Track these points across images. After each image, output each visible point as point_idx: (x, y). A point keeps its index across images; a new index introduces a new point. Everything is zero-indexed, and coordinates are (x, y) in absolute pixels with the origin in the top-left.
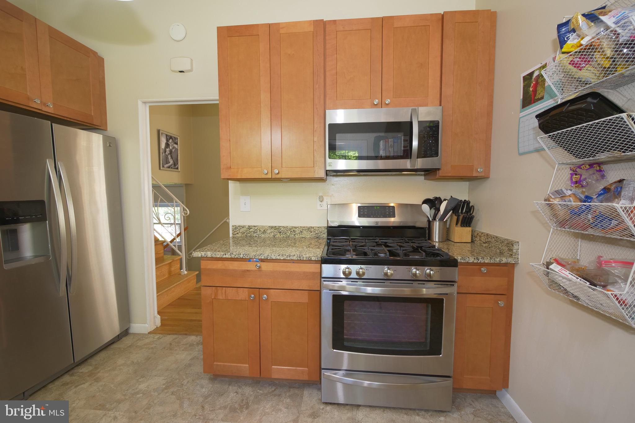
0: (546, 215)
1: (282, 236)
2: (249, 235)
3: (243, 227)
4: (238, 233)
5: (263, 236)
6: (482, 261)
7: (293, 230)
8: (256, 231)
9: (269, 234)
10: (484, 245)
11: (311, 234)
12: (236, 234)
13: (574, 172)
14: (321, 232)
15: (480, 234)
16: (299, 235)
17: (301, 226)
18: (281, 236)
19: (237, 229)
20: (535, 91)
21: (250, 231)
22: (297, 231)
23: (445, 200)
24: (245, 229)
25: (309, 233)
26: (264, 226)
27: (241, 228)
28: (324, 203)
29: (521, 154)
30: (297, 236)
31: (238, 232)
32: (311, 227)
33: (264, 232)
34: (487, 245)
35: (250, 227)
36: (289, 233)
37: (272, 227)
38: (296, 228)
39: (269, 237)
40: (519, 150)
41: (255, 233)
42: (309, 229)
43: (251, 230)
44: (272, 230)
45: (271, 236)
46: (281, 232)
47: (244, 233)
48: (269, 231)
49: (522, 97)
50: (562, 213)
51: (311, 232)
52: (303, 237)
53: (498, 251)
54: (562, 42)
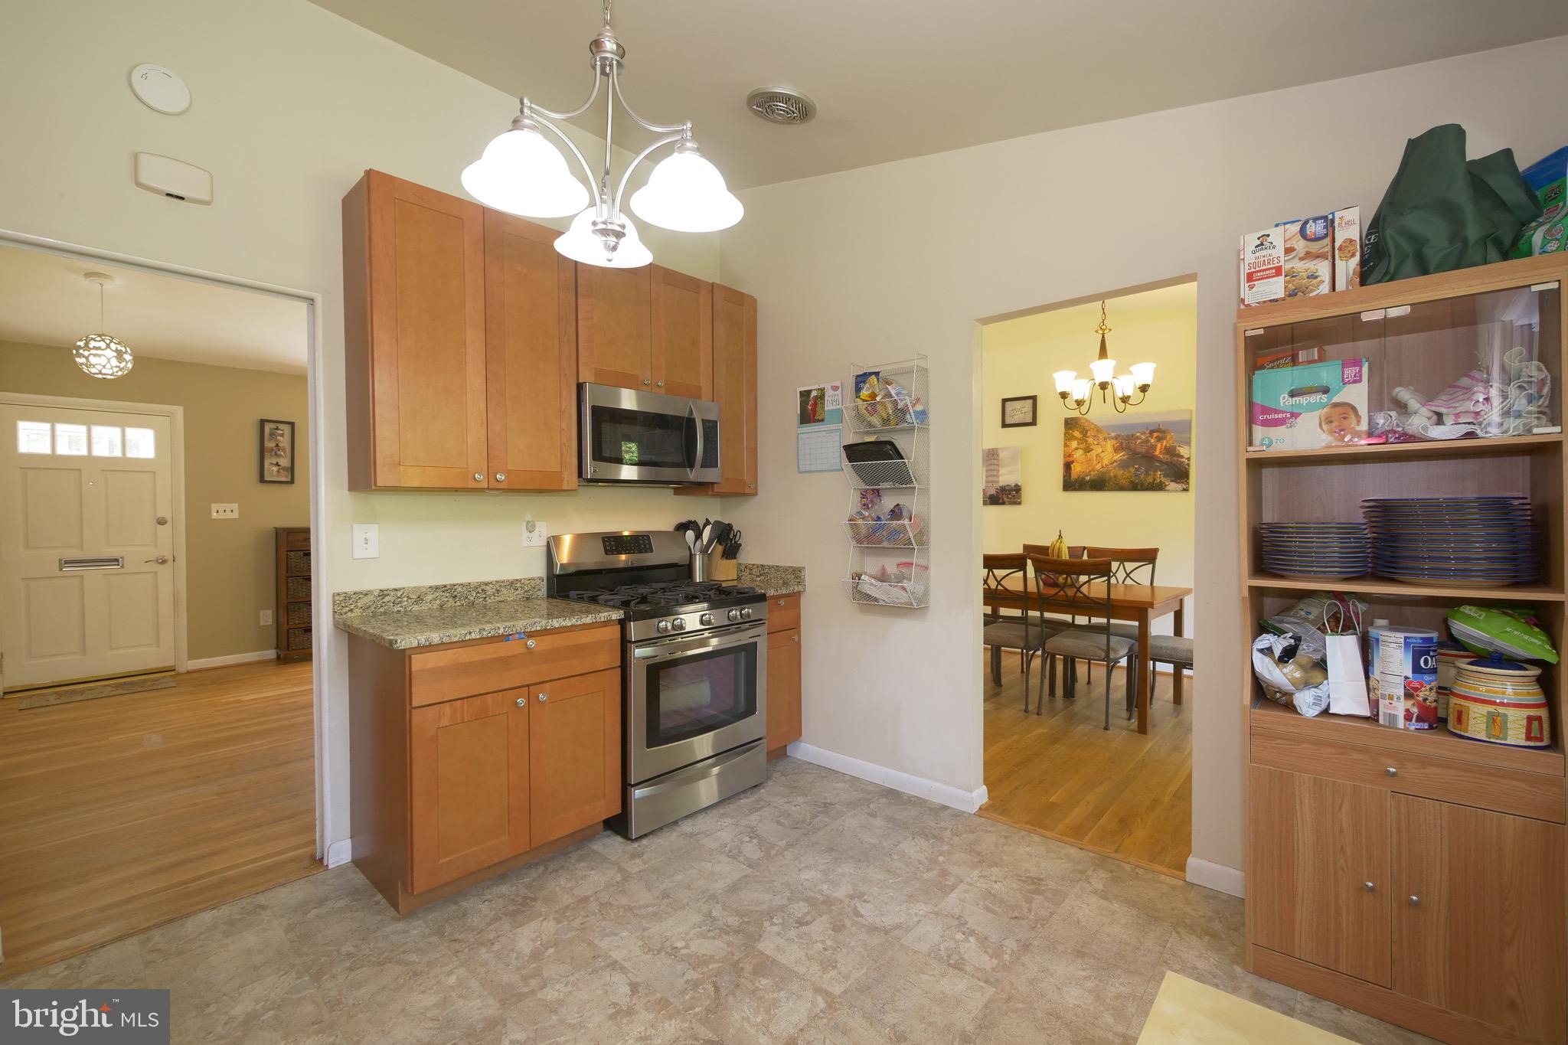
0: (848, 532)
1: (458, 603)
2: (382, 610)
3: (367, 594)
4: (351, 610)
5: (415, 608)
6: (780, 592)
7: (481, 588)
8: (399, 600)
9: (430, 604)
10: (758, 579)
11: (517, 592)
12: (346, 613)
13: (863, 496)
14: (534, 588)
15: (751, 566)
16: (493, 597)
17: (497, 579)
18: (456, 604)
19: (351, 601)
20: (814, 410)
21: (383, 602)
22: (490, 590)
23: (707, 522)
24: (371, 598)
25: (513, 591)
26: (419, 588)
27: (361, 596)
28: (535, 534)
29: (800, 472)
30: (489, 601)
31: (352, 607)
32: (517, 580)
33: (420, 599)
34: (762, 577)
35: (383, 593)
36: (474, 595)
37: (437, 588)
38: (486, 584)
39: (430, 609)
40: (799, 468)
41: (397, 604)
42: (512, 584)
43: (387, 599)
44: (437, 595)
45: (435, 606)
46: (456, 596)
47: (370, 607)
48: (430, 597)
49: (799, 412)
50: (863, 532)
51: (517, 590)
52: (502, 599)
53: (781, 582)
54: (858, 390)
